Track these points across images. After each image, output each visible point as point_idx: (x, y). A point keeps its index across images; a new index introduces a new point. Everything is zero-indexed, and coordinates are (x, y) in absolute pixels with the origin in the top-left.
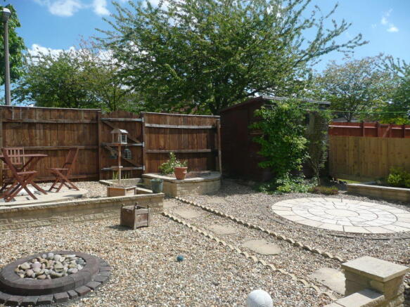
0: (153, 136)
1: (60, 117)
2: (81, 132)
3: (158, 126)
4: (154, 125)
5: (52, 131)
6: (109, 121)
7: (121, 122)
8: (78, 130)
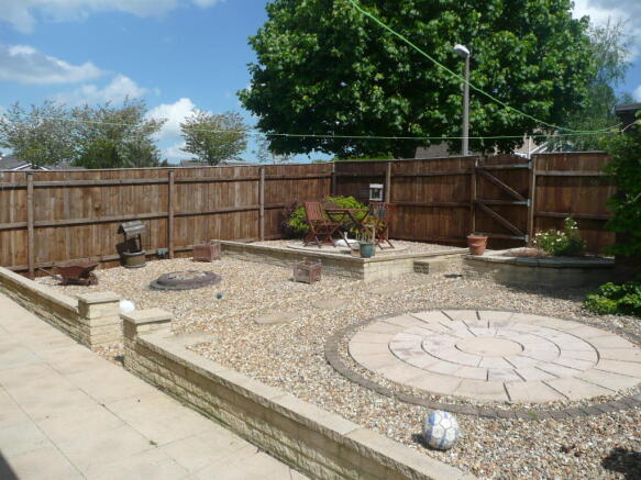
0: (552, 190)
1: (437, 168)
2: (456, 185)
3: (559, 173)
4: (553, 173)
5: (426, 185)
6: (484, 169)
7: (500, 170)
8: (454, 183)
